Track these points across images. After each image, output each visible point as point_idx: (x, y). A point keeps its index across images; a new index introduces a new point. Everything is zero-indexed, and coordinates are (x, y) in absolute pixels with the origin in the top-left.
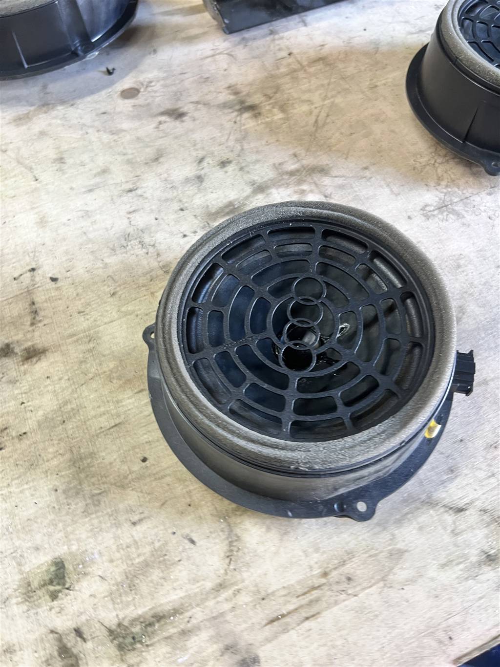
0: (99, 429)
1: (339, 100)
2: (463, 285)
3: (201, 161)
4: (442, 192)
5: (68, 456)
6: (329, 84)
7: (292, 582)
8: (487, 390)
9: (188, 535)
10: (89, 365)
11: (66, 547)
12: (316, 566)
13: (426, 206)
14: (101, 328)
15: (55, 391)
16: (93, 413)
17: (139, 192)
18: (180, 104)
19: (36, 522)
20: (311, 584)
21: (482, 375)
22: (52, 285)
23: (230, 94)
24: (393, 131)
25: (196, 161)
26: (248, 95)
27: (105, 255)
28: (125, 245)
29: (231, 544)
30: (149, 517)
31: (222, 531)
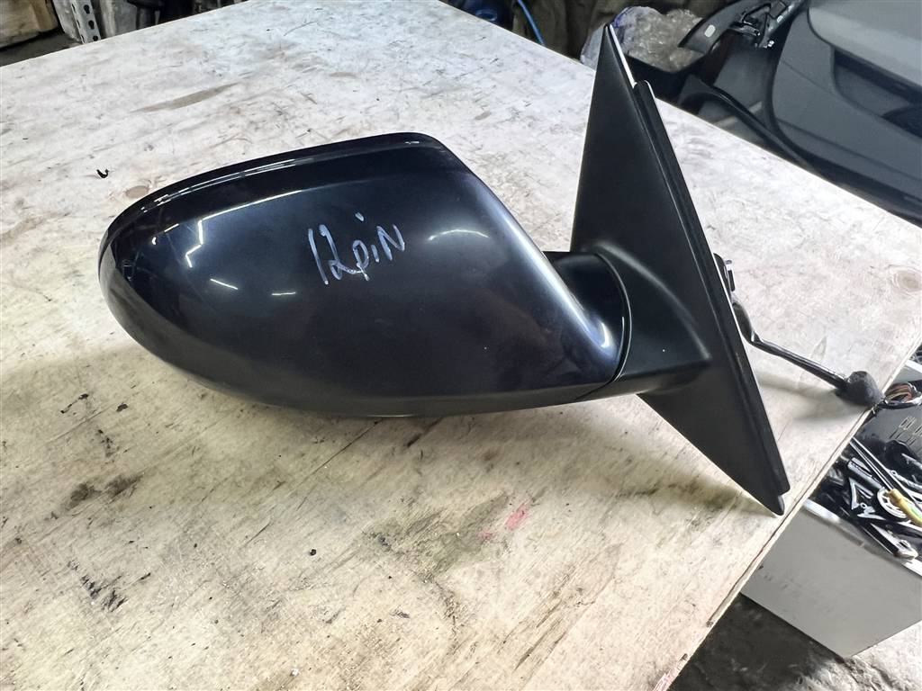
0: (245, 539)
5: (216, 580)
7: (526, 614)
9: (396, 611)
12: (543, 590)
14: (202, 435)
20: (546, 609)
29: (447, 602)
30: (344, 610)
31: (432, 592)
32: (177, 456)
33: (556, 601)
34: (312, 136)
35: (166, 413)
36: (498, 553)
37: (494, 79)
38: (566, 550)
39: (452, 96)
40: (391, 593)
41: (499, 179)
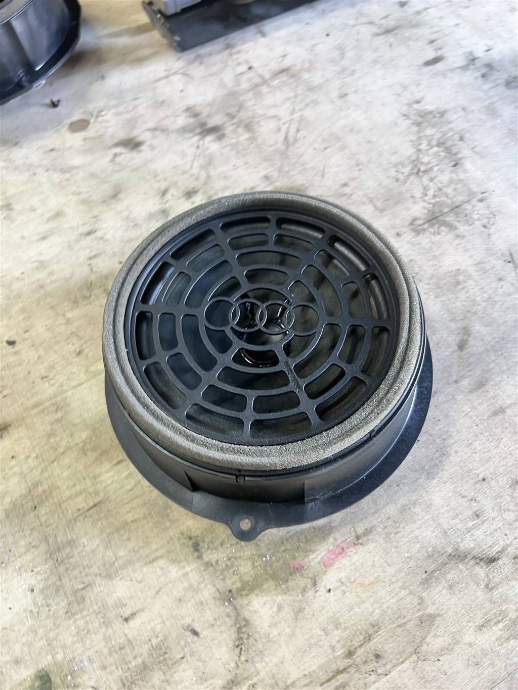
0: (77, 512)
1: (308, 113)
2: (464, 303)
3: (164, 193)
4: (430, 203)
5: (43, 547)
6: (296, 96)
7: (313, 668)
8: (504, 419)
9: (189, 626)
10: (58, 438)
11: (49, 657)
12: (339, 645)
13: (415, 219)
14: (69, 393)
15: (22, 473)
16: (68, 493)
17: (98, 234)
18: (135, 133)
19: (13, 631)
20: (336, 668)
21: (497, 403)
22: (10, 349)
23: (190, 117)
24: (369, 142)
25: (159, 194)
26: (209, 116)
27: (66, 309)
28: (88, 295)
29: (239, 631)
30: (142, 610)
31: (228, 616)
32: (43, 410)
33: (348, 661)
34: (251, 74)
35: (45, 364)
36: (304, 590)
37: (459, 16)
38: (376, 605)
39: (407, 34)
40: (189, 605)
41: (429, 142)
